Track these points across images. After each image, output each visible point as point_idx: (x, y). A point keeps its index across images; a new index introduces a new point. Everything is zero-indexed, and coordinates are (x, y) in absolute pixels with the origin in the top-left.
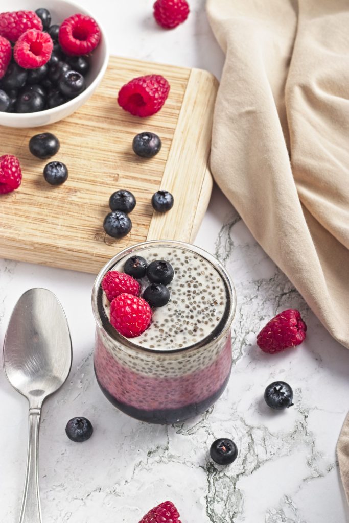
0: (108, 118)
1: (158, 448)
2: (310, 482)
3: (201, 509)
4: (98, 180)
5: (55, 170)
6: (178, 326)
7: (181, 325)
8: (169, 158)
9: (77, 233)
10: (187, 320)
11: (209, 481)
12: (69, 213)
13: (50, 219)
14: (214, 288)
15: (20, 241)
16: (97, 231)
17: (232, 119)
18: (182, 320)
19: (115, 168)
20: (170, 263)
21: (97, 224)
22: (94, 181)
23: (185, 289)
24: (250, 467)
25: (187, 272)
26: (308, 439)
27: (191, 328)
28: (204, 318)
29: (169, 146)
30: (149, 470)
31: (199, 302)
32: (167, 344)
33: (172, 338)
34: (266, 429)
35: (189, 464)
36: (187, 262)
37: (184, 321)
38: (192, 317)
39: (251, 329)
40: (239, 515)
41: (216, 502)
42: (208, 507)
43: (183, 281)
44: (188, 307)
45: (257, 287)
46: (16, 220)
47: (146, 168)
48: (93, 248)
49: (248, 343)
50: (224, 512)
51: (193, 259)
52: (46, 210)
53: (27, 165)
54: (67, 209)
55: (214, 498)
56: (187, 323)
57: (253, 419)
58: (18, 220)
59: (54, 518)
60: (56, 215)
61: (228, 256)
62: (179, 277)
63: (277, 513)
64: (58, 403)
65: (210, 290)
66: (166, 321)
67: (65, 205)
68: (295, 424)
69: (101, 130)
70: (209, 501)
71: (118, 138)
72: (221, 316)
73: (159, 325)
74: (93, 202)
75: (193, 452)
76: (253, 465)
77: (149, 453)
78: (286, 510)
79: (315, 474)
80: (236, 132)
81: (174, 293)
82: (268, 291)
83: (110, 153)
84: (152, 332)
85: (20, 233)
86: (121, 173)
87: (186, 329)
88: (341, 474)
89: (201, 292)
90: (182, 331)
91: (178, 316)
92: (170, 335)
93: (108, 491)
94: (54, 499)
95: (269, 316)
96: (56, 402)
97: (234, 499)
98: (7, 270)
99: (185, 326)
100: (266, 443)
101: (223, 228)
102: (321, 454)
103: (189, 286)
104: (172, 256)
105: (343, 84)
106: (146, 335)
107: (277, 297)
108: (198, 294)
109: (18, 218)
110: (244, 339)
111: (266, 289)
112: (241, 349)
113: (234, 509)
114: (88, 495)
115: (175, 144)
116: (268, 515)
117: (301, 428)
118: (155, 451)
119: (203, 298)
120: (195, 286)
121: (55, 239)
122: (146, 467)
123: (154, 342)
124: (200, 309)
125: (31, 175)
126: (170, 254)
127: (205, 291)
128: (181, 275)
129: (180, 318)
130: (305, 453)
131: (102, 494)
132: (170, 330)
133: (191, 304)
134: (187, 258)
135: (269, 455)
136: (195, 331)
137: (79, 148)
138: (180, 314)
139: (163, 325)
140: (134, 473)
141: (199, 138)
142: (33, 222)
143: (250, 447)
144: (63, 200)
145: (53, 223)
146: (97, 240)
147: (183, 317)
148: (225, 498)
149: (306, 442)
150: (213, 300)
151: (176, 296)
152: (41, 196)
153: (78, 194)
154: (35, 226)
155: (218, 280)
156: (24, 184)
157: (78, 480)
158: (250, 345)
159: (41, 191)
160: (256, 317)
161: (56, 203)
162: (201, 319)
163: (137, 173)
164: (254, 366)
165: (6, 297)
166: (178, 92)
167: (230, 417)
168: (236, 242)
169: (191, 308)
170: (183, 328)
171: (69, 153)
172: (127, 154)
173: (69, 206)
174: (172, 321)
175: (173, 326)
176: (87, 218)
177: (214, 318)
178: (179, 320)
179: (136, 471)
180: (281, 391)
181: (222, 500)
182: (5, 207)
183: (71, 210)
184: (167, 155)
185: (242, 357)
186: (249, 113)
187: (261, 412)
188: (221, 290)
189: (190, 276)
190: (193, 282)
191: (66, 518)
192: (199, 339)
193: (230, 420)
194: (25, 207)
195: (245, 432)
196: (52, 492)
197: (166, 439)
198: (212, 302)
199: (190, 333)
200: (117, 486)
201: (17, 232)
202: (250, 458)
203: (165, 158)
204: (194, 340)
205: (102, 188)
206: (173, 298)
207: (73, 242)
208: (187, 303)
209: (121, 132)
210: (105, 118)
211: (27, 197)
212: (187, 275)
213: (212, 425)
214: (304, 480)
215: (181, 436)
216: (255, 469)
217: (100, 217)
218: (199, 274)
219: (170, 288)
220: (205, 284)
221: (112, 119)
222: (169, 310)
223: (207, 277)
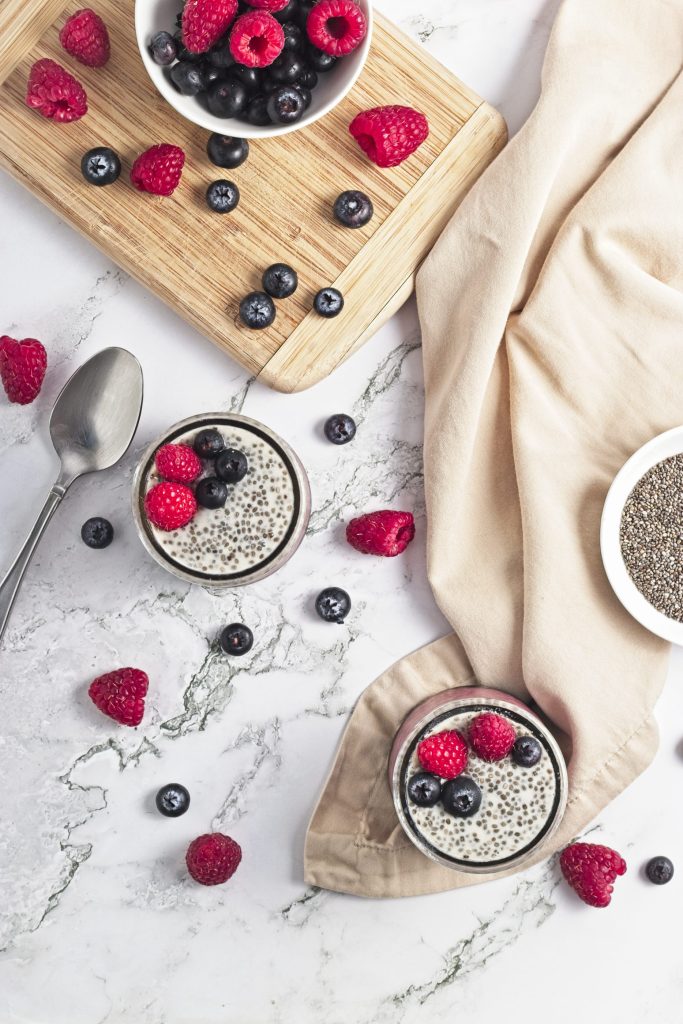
0: (332, 135)
1: (173, 594)
2: (312, 717)
3: (181, 686)
4: (272, 225)
5: (218, 199)
6: (214, 543)
7: (218, 544)
8: (375, 236)
9: (209, 291)
10: (228, 540)
11: (206, 660)
12: (213, 257)
13: (187, 254)
14: (279, 515)
15: (139, 268)
16: (233, 300)
17: (470, 234)
18: (223, 537)
19: (302, 217)
20: (248, 458)
21: (238, 289)
22: (266, 225)
23: (247, 501)
24: (259, 666)
25: (262, 479)
26: (339, 666)
27: (226, 552)
28: (247, 547)
29: (383, 217)
30: (151, 614)
31: (253, 526)
32: (191, 559)
33: (200, 554)
34: (301, 631)
35: (196, 630)
36: (268, 466)
37: (224, 541)
38: (235, 540)
39: (354, 501)
40: (216, 713)
41: (200, 687)
42: (189, 688)
43: (250, 489)
44: (237, 525)
45: (393, 449)
46: (148, 236)
47: (339, 237)
48: (217, 322)
49: (341, 517)
50: (202, 703)
51: (277, 466)
52: (188, 239)
53: (198, 159)
54: (214, 251)
55: (201, 682)
56: (227, 545)
57: (294, 614)
58: (150, 238)
59: (25, 618)
60: (197, 253)
61: (384, 389)
62: (249, 482)
63: (257, 733)
64: (93, 483)
65: (273, 516)
66: (206, 530)
67: (215, 244)
68: (336, 642)
69: (314, 149)
70: (195, 682)
71: (328, 172)
72: (267, 554)
73: (196, 530)
74: (250, 255)
75: (207, 618)
76: (263, 666)
77: (161, 595)
78: (269, 734)
79: (323, 711)
80: (466, 253)
81: (232, 499)
82: (403, 461)
83: (307, 192)
84: (183, 535)
85: (144, 257)
86: (305, 229)
87: (221, 551)
88: (348, 727)
89: (262, 514)
90: (215, 552)
91: (220, 531)
92: (200, 550)
93: (96, 616)
94: (35, 596)
95: (385, 494)
96: (91, 482)
97: (221, 693)
98: (117, 278)
99: (222, 547)
100: (292, 648)
101: (400, 347)
102: (342, 691)
103: (254, 499)
104: (256, 450)
105: (647, 244)
106: (176, 535)
107: (408, 473)
108: (257, 514)
109: (150, 233)
110: (339, 510)
111: (402, 456)
112: (328, 521)
113: (215, 705)
114: (73, 611)
115: (395, 216)
116: (246, 729)
117: (340, 649)
118: (168, 596)
119: (260, 522)
120: (260, 503)
121: (180, 287)
122: (150, 609)
123: (178, 550)
124: (249, 535)
125: (195, 176)
126: (255, 446)
127: (267, 514)
128: (253, 480)
129: (222, 535)
130: (324, 680)
131: (87, 617)
132: (204, 544)
133: (243, 522)
134: (271, 461)
135: (286, 662)
136: (230, 558)
137: (273, 164)
138: (225, 529)
139: (199, 534)
140: (133, 609)
141: (427, 224)
142: (166, 249)
143: (272, 643)
144: (216, 234)
145: (187, 263)
146: (228, 314)
147: (225, 534)
148: (213, 687)
149: (334, 668)
150: (270, 531)
151: (233, 504)
152: (192, 214)
153: (239, 234)
154: (165, 256)
155: (289, 508)
156: (181, 186)
157: (70, 587)
158: (342, 520)
159: (196, 208)
160: (369, 488)
161: (205, 235)
162: (243, 548)
163: (325, 239)
164: (331, 550)
165: (100, 314)
166: (441, 137)
167: (270, 597)
168: (405, 375)
169: (240, 527)
170: (218, 548)
171: (258, 166)
172: (326, 202)
173: (218, 246)
174: (212, 533)
175: (209, 540)
176: (231, 276)
177: (258, 553)
178: (219, 536)
179: (136, 609)
180: (333, 608)
181: (208, 687)
182: (142, 210)
183: (218, 254)
184: (374, 230)
185: (324, 531)
186: (491, 244)
187: (306, 608)
188: (285, 523)
189: (261, 487)
190: (260, 496)
191: (37, 624)
192: (228, 571)
193: (268, 601)
194: (166, 223)
195: (276, 624)
196: (37, 587)
197: (186, 589)
198: (267, 533)
199: (223, 558)
200: (107, 616)
201: (140, 254)
202: (265, 657)
203: (369, 235)
204: (222, 569)
205: (272, 240)
206: (229, 505)
207: (198, 303)
208: (240, 519)
209: (337, 165)
210: (329, 132)
211: (175, 208)
212: (259, 483)
213: (246, 597)
214: (307, 711)
215: (205, 592)
216: (262, 671)
217: (246, 282)
218: (273, 490)
219: (232, 489)
220: (272, 505)
221: (336, 138)
222: (216, 518)
223: (279, 497)
